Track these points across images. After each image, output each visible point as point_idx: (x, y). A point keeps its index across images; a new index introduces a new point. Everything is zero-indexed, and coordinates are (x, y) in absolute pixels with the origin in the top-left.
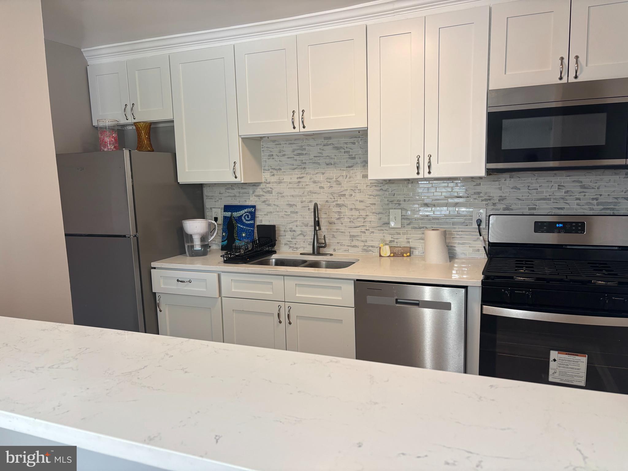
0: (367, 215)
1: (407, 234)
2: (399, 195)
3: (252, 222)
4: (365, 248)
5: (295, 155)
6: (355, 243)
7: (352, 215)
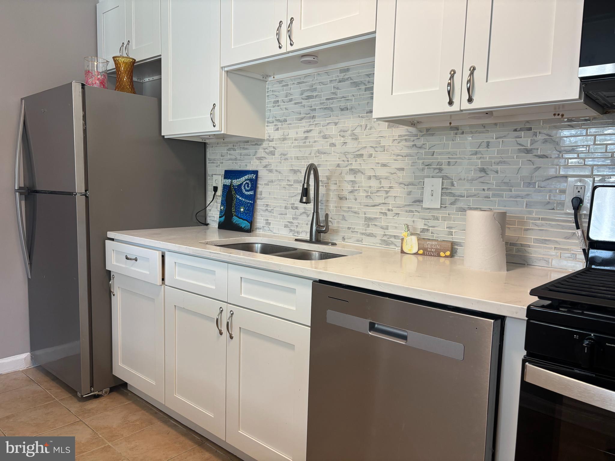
0: (390, 187)
1: (449, 219)
2: (440, 154)
3: (251, 194)
4: (385, 238)
5: (303, 99)
6: (372, 230)
7: (370, 187)
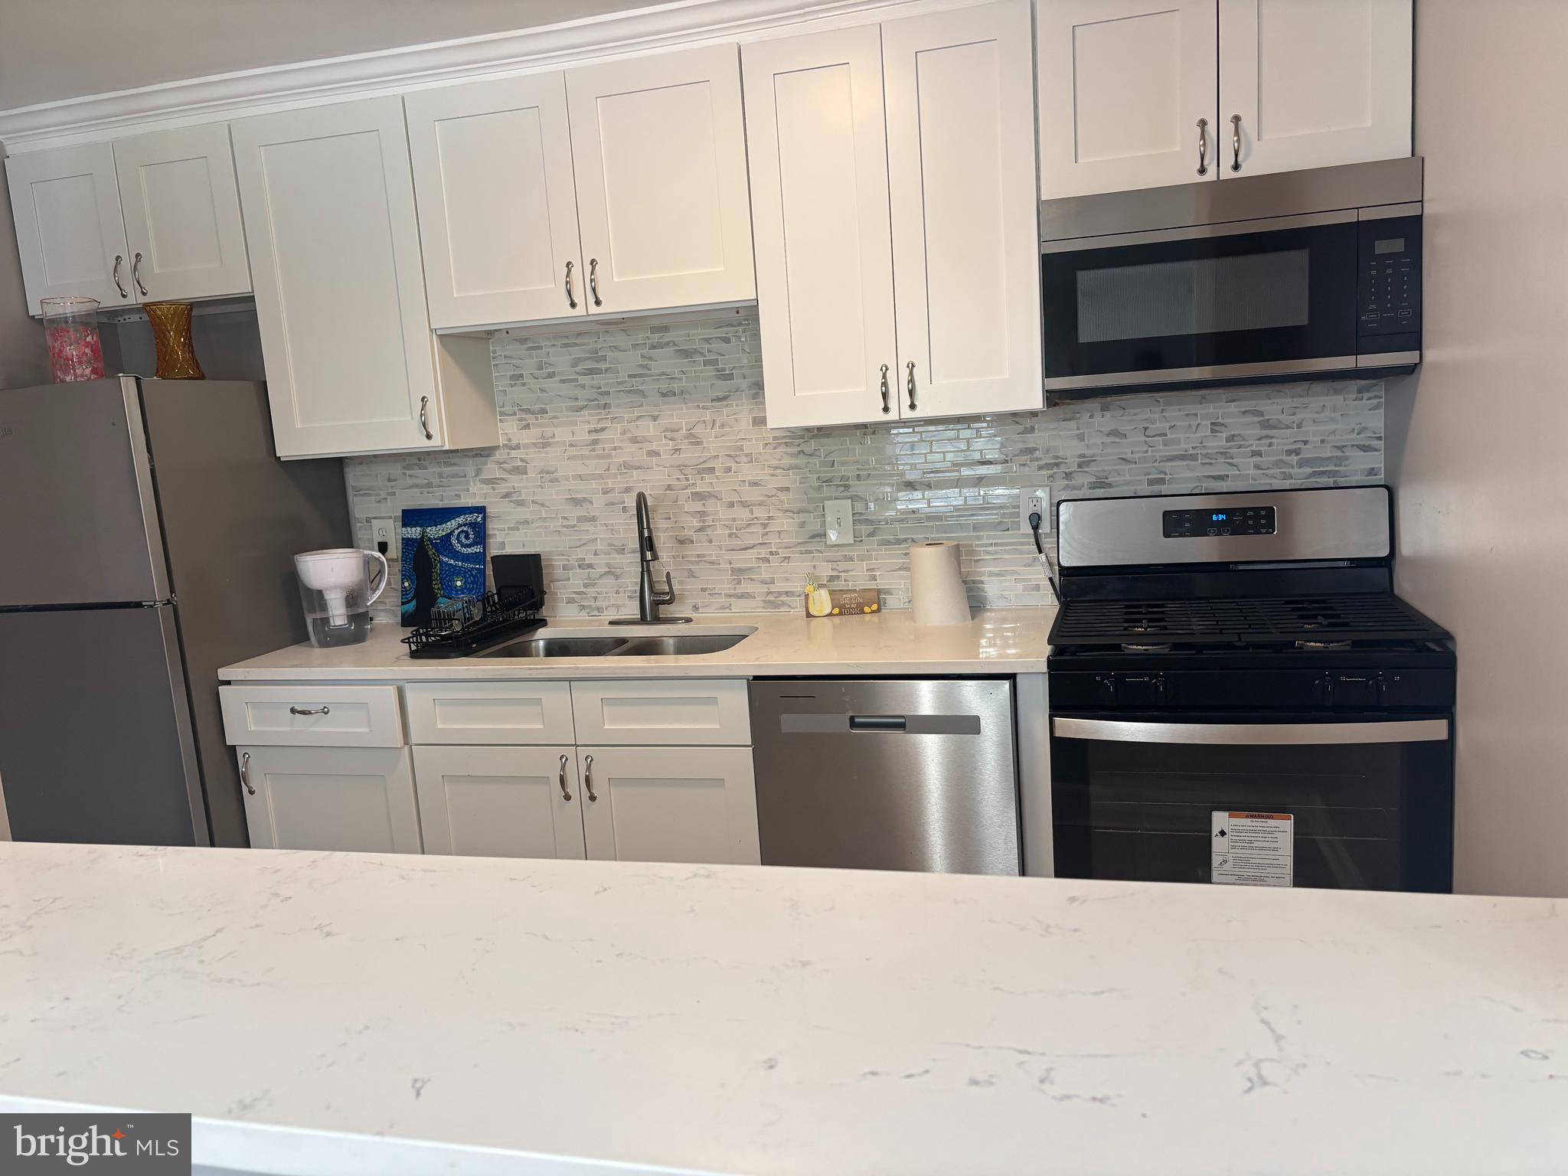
0: (769, 518)
1: (870, 558)
2: (844, 464)
3: (478, 551)
4: (771, 598)
5: (578, 374)
6: (746, 587)
7: (734, 520)
